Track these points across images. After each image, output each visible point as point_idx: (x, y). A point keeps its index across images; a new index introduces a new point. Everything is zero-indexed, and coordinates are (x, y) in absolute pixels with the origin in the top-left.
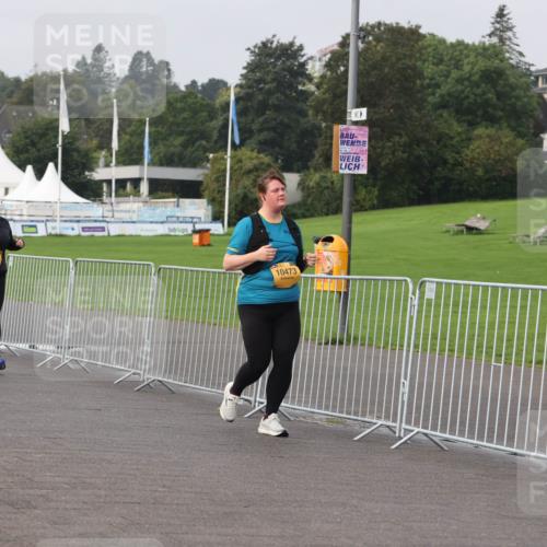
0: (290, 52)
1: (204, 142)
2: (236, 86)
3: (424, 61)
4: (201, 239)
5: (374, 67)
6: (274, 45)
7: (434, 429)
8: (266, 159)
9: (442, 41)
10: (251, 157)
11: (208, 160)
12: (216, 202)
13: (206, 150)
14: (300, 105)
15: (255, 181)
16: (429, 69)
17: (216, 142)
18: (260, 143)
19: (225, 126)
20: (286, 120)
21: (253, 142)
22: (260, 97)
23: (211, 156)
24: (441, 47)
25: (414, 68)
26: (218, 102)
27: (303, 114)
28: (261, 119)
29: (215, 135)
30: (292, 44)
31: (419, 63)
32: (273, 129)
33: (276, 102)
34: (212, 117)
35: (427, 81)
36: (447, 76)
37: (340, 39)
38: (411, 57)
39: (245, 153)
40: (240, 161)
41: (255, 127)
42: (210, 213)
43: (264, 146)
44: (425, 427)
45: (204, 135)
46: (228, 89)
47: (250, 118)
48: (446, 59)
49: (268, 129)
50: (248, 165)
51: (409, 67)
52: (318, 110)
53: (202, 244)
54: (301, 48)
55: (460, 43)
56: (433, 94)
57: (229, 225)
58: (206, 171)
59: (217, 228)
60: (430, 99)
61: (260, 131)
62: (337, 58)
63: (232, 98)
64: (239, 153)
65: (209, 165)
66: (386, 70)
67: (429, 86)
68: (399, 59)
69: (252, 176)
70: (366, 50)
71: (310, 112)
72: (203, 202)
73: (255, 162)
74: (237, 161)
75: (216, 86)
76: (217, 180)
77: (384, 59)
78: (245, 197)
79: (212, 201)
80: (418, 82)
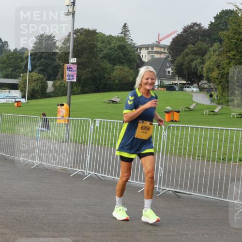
0: (50, 38)
1: (19, 70)
2: (31, 50)
3: (98, 42)
4: (17, 104)
5: (80, 44)
6: (45, 36)
7: (99, 172)
8: (41, 76)
9: (104, 35)
10: (36, 75)
11: (21, 76)
12: (23, 91)
13: (20, 73)
14: (54, 57)
15: (37, 84)
16: (99, 45)
17: (23, 70)
18: (39, 70)
19: (27, 64)
20: (48, 63)
21: (36, 70)
22: (39, 54)
23: (22, 75)
24: (104, 37)
25: (94, 44)
26: (24, 56)
27: (54, 60)
28: (40, 62)
29: (23, 67)
30: (51, 35)
31: (96, 43)
32: (44, 65)
33: (45, 56)
34: (22, 61)
35: (98, 49)
36: (106, 48)
37: (68, 34)
38: (93, 40)
39: (34, 74)
40: (32, 77)
41: (37, 65)
42: (21, 95)
43: (40, 72)
44: (95, 172)
45: (19, 68)
46: (28, 51)
47: (36, 61)
48: (105, 41)
49: (42, 65)
50: (35, 78)
51: (92, 44)
52: (60, 59)
53: (18, 106)
54: (54, 37)
55: (110, 36)
56: (101, 53)
57: (28, 100)
58: (19, 80)
59: (23, 101)
60: (100, 55)
61: (39, 66)
62: (67, 40)
63: (29, 54)
64: (31, 74)
65: (21, 78)
66: (84, 45)
67: (99, 51)
68: (89, 41)
69: (36, 82)
70: (77, 38)
71: (57, 60)
72: (18, 91)
73: (37, 77)
74: (31, 77)
75: (24, 50)
76: (24, 83)
77: (83, 41)
78: (34, 89)
79: (22, 91)
80: (95, 49)
